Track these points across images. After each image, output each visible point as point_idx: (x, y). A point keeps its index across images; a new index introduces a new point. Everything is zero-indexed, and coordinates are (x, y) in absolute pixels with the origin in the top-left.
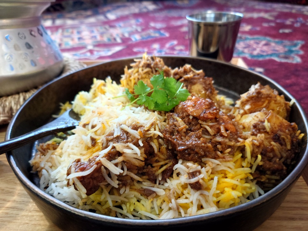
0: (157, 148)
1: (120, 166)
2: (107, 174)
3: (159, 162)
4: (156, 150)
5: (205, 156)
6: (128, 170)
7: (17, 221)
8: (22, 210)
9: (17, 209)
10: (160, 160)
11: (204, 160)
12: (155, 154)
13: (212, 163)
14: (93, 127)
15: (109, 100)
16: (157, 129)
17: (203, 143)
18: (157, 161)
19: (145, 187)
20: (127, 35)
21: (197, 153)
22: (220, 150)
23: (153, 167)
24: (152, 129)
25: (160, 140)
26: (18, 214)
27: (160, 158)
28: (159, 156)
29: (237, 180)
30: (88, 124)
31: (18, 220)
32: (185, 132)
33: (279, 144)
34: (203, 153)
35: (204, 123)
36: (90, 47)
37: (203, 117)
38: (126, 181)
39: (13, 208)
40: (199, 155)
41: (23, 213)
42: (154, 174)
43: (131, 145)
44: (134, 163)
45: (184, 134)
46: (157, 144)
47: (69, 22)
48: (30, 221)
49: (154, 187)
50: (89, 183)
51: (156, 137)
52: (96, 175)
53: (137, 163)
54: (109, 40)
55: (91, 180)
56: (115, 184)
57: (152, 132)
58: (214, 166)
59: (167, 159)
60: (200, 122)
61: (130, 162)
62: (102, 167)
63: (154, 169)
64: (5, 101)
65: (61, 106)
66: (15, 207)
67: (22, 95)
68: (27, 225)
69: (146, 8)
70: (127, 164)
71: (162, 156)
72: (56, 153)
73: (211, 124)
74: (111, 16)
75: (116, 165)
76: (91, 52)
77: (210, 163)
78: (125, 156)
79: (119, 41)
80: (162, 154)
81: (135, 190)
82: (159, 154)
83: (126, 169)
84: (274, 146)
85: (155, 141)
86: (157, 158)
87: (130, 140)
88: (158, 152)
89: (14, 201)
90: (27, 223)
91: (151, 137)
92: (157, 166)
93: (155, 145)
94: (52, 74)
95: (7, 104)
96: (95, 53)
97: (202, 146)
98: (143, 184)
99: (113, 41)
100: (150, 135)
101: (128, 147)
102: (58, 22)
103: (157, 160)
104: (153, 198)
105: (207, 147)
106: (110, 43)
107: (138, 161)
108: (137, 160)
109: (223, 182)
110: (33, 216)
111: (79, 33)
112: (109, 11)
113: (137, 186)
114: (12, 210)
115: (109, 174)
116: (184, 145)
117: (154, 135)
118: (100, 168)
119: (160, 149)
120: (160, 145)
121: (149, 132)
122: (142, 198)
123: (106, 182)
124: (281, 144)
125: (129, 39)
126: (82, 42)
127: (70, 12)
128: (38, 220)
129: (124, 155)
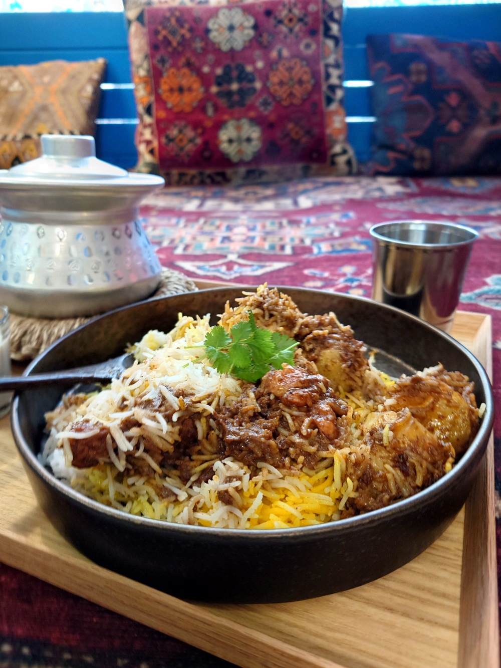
0: (203, 432)
1: (134, 442)
2: (113, 447)
3: (203, 454)
4: (200, 435)
5: (264, 459)
6: (146, 450)
7: (4, 490)
8: (15, 478)
9: (10, 476)
10: (205, 452)
11: (260, 464)
12: (200, 440)
13: (269, 472)
14: (132, 383)
15: (178, 349)
16: (214, 403)
17: (264, 437)
18: (200, 453)
19: (166, 484)
20: (308, 242)
21: (251, 452)
22: (293, 457)
23: (192, 460)
24: (204, 403)
25: (211, 420)
26: (9, 482)
27: (205, 448)
28: (203, 446)
29: (297, 508)
30: (128, 378)
31: (6, 489)
32: (250, 417)
33: (399, 472)
34: (260, 454)
35: (287, 410)
36: (232, 257)
37: (287, 399)
38: (141, 467)
39: (6, 472)
40: (255, 456)
41: (16, 483)
42: (189, 471)
43: (160, 417)
44: (156, 443)
45: (246, 419)
46: (204, 425)
47: (228, 206)
48: (19, 494)
49: (180, 489)
50: (83, 450)
51: (205, 414)
52: (95, 444)
53: (160, 444)
54: (272, 247)
55: (86, 448)
56: (121, 465)
57: (204, 405)
58: (270, 477)
59: (216, 453)
60: (281, 406)
61: (151, 439)
62: (108, 436)
63: (192, 464)
64: (55, 326)
65: (127, 347)
66: (9, 472)
67: (80, 320)
68: (13, 498)
69: (380, 189)
70: (145, 442)
71: (209, 447)
72: (78, 410)
73: (295, 413)
74: (305, 202)
75: (129, 439)
76: (230, 266)
77: (265, 472)
78: (144, 429)
79: (288, 251)
80: (211, 444)
81: (152, 485)
82: (204, 441)
83: (142, 448)
84: (389, 472)
85: (203, 420)
86: (199, 447)
87: (163, 408)
88: (203, 438)
89: (12, 465)
90: (13, 496)
91: (198, 413)
92: (197, 460)
93: (201, 427)
94: (132, 296)
95: (56, 330)
96: (236, 268)
97: (261, 442)
98: (166, 480)
99: (278, 251)
100: (198, 410)
101: (154, 419)
102: (210, 204)
103: (200, 450)
104: (170, 502)
105: (269, 446)
106: (272, 252)
107: (164, 442)
108: (163, 440)
109: (276, 506)
110: (23, 489)
111: (229, 228)
112: (304, 192)
113: (158, 481)
114: (4, 474)
115: (116, 450)
116: (237, 434)
117: (205, 410)
118: (105, 436)
119: (208, 434)
120: (210, 428)
121: (198, 405)
122: (156, 498)
123: (109, 458)
124: (405, 473)
125: (308, 250)
126: (226, 245)
127: (238, 187)
128: (27, 497)
129: (142, 427)
